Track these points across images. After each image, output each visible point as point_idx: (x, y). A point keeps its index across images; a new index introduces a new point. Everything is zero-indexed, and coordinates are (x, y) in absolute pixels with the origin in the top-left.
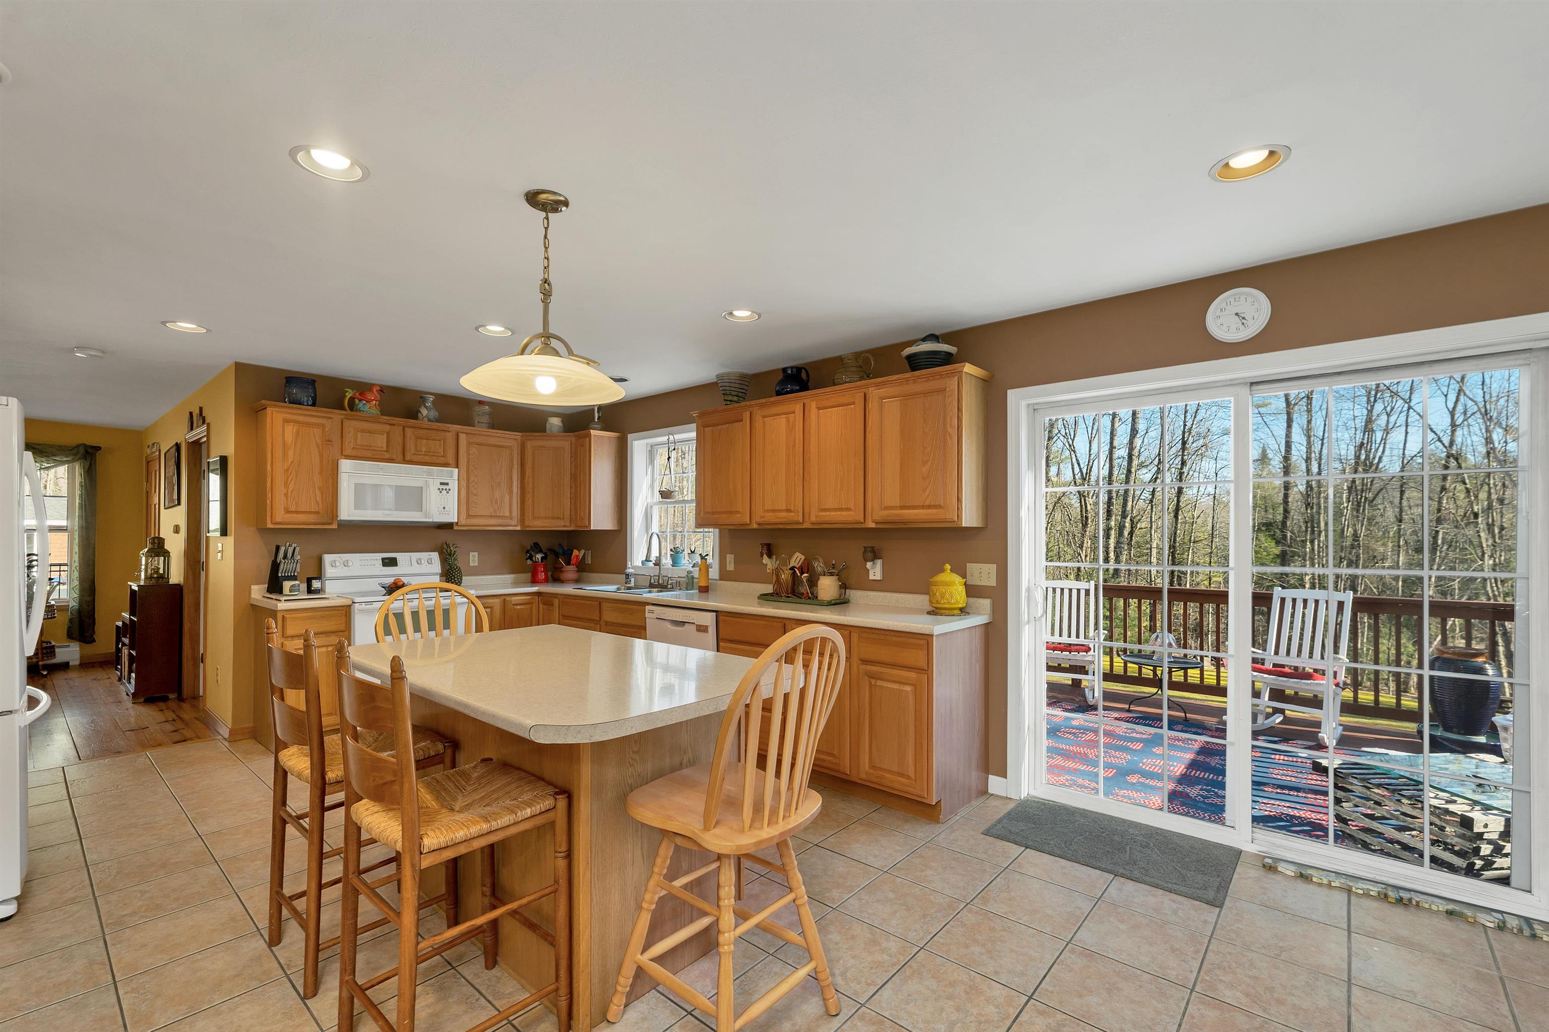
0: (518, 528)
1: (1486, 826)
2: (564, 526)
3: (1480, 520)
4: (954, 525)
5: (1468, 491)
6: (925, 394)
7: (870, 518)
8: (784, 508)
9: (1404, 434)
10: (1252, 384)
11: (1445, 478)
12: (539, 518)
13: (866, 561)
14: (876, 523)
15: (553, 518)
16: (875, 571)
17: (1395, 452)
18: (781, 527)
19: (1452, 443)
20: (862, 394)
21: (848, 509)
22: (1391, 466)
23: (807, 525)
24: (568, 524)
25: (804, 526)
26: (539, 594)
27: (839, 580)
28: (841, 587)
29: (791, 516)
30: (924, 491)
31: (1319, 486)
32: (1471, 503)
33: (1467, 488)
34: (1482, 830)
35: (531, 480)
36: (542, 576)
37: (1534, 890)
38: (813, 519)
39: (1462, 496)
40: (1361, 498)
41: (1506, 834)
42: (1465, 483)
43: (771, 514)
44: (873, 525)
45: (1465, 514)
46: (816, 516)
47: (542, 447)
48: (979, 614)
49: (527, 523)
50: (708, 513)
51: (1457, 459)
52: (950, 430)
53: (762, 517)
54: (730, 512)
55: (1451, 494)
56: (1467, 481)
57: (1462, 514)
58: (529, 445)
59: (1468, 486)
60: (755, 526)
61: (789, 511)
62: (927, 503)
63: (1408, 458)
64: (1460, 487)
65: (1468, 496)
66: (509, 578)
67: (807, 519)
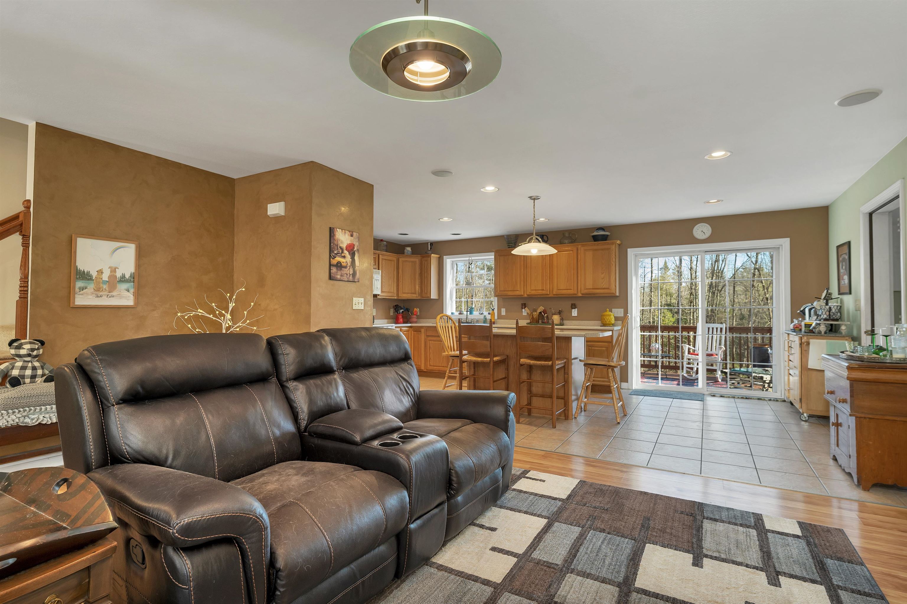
0: (396, 298)
1: (766, 378)
2: (416, 297)
3: (769, 301)
4: (613, 295)
5: (764, 287)
6: (602, 250)
7: (579, 293)
8: (541, 289)
9: (735, 256)
10: (705, 252)
11: (753, 281)
12: (405, 293)
13: (572, 309)
14: (582, 294)
15: (411, 293)
16: (575, 313)
17: (731, 266)
18: (539, 296)
19: (756, 262)
20: (576, 248)
21: (571, 289)
22: (728, 274)
23: (551, 295)
24: (418, 296)
25: (550, 296)
26: (410, 327)
27: (560, 316)
28: (561, 319)
29: (544, 292)
30: (602, 283)
31: (696, 285)
32: (765, 294)
33: (763, 285)
34: (765, 380)
35: (402, 276)
36: (401, 320)
37: (778, 392)
38: (555, 293)
39: (761, 289)
40: (715, 290)
41: (771, 382)
42: (762, 283)
43: (534, 291)
44: (581, 295)
45: (763, 299)
46: (556, 292)
47: (406, 261)
48: (617, 326)
49: (400, 295)
50: (501, 291)
51: (759, 271)
52: (612, 262)
53: (530, 292)
54: (514, 291)
55: (756, 288)
56: (763, 282)
57: (762, 299)
58: (401, 260)
59: (764, 284)
60: (526, 296)
61: (543, 290)
62: (604, 287)
63: (736, 269)
64: (760, 285)
65: (764, 289)
66: (386, 321)
67: (551, 293)
